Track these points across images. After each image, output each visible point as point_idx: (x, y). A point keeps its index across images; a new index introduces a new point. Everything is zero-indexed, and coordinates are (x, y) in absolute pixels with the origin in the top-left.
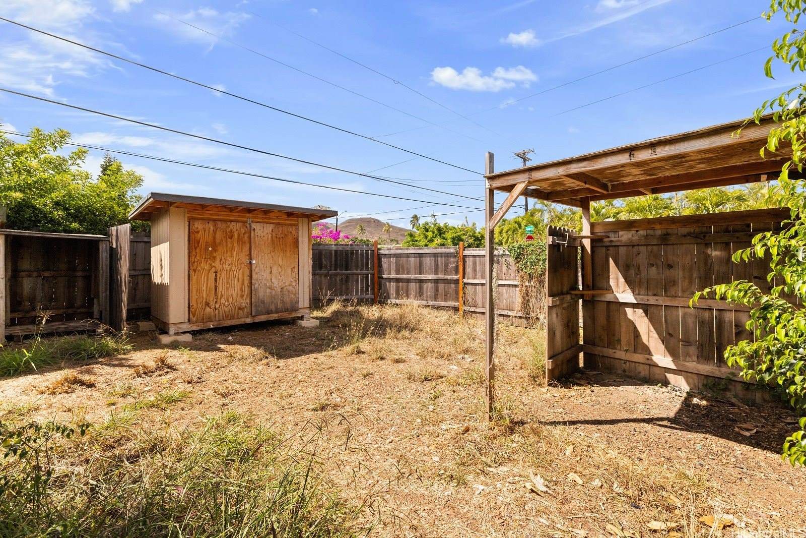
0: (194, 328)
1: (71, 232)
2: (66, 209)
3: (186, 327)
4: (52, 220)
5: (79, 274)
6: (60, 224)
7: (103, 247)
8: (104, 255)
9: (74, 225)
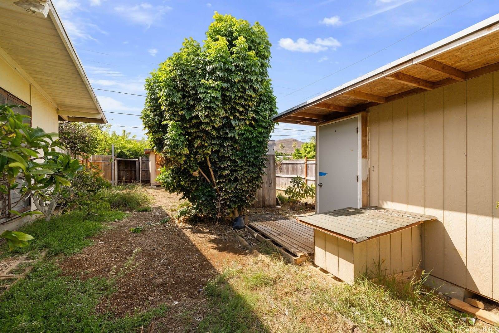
0: (157, 185)
1: (130, 158)
2: (130, 152)
3: (155, 184)
4: (126, 155)
5: (133, 170)
6: (128, 156)
7: (137, 162)
8: (137, 165)
9: (132, 156)
